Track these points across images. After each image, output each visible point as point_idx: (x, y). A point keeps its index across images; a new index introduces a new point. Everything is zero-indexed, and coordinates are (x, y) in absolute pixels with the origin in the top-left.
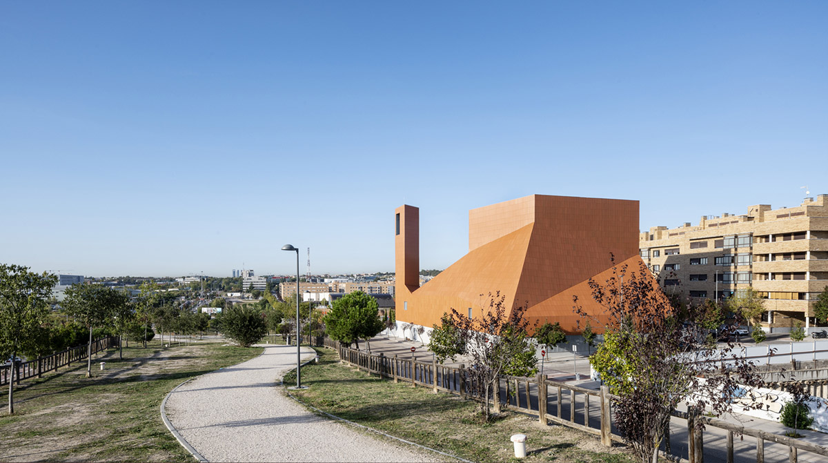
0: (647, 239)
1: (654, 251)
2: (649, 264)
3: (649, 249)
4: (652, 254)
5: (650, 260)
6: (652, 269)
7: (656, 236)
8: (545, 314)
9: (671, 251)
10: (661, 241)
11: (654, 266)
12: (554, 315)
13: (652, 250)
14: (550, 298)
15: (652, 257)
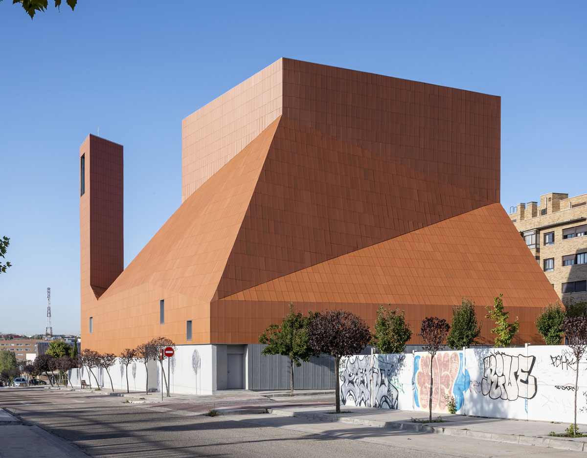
0: (534, 214)
1: (545, 235)
2: (538, 258)
3: (538, 230)
4: (542, 240)
5: (538, 250)
6: (542, 266)
7: (550, 210)
8: (293, 298)
9: (573, 231)
10: (558, 214)
11: (545, 261)
12: (313, 300)
13: (542, 232)
14: (310, 269)
15: (541, 246)
